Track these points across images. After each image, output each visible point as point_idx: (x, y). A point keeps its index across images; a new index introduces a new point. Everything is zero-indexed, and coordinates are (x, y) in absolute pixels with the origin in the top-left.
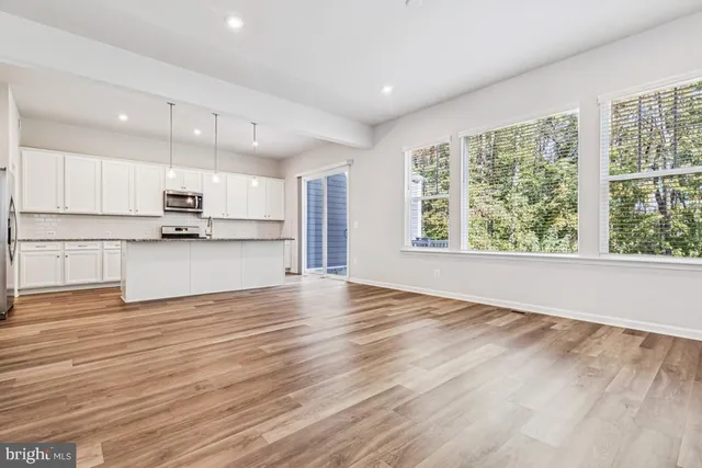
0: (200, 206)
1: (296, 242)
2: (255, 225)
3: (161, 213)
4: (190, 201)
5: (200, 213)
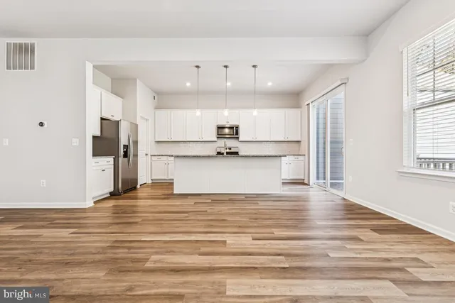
0: (237, 133)
1: (307, 156)
2: (274, 145)
3: (216, 139)
4: (227, 131)
5: (238, 138)
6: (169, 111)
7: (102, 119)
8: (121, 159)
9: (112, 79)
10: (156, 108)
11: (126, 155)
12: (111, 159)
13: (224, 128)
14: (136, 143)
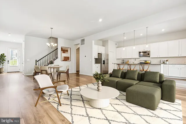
0: (149, 54)
5: (149, 56)
6: (121, 48)
7: (98, 53)
8: (102, 64)
9: (103, 41)
10: (117, 48)
11: (104, 63)
12: (100, 64)
13: (141, 52)
14: (108, 60)
